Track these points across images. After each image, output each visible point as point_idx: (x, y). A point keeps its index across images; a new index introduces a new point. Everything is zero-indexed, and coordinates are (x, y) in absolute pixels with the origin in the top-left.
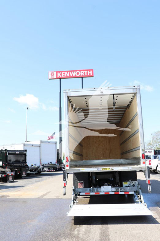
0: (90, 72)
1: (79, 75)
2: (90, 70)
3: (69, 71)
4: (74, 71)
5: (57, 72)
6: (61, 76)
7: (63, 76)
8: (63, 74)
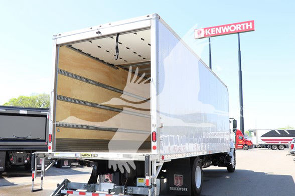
0: (249, 24)
1: (234, 30)
2: (249, 22)
3: (221, 26)
4: (227, 26)
5: (205, 29)
6: (209, 34)
7: (212, 33)
8: (212, 31)
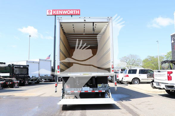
0: (77, 11)
1: (69, 13)
3: (62, 10)
4: (66, 10)
5: (53, 10)
7: (57, 13)
8: (57, 12)
